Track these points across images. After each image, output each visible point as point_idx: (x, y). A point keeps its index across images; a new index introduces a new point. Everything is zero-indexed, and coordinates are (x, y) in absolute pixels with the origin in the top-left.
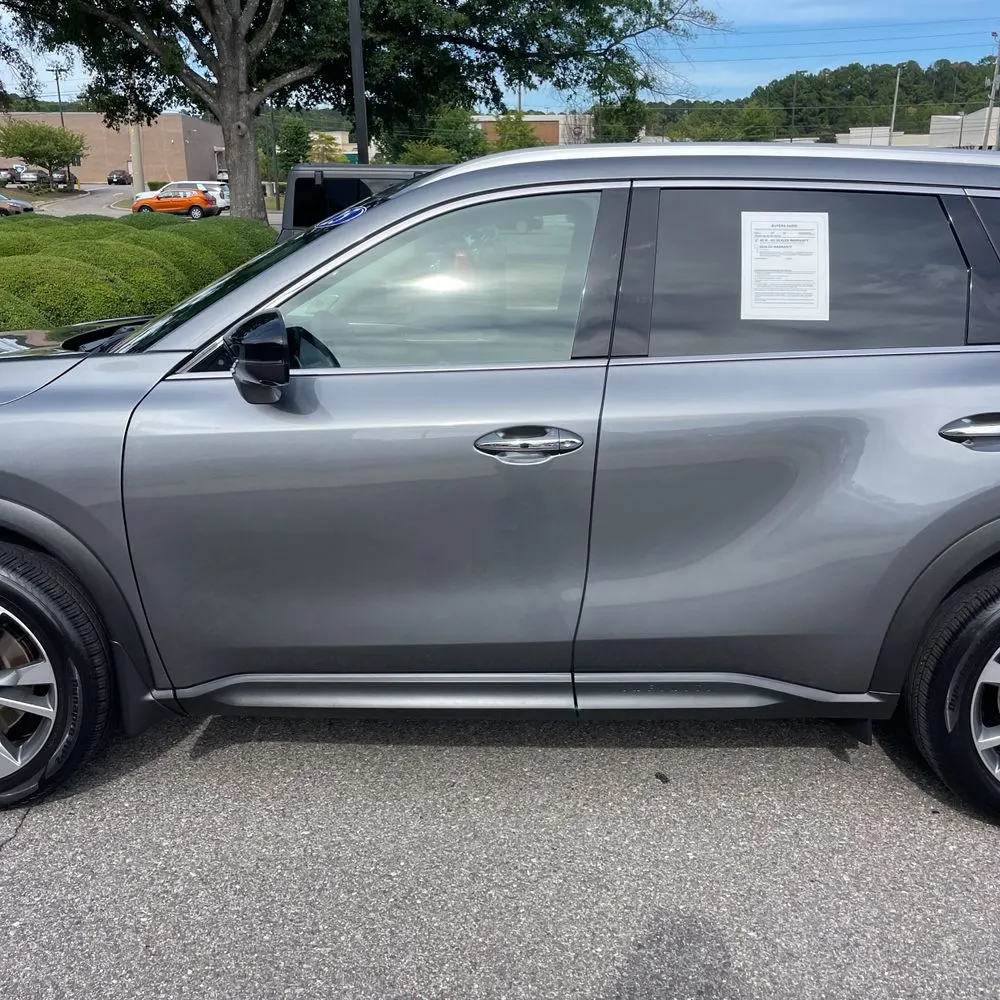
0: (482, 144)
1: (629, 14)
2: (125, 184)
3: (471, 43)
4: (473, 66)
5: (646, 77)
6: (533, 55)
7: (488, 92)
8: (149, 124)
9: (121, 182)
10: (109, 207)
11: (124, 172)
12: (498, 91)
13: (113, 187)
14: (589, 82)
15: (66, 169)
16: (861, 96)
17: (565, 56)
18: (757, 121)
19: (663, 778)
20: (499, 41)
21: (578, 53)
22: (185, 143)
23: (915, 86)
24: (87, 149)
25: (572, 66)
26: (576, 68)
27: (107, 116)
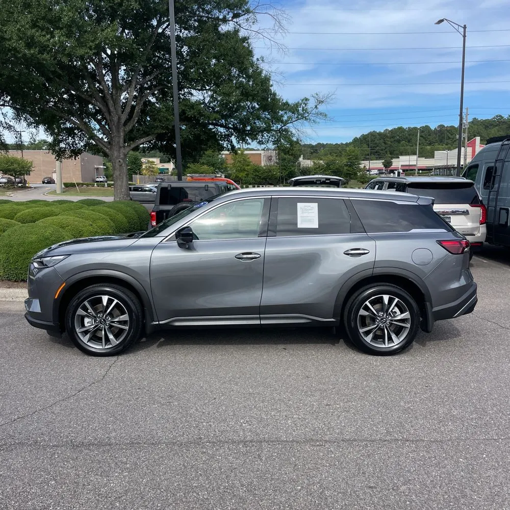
0: (225, 164)
1: (290, 114)
2: (51, 183)
3: (222, 126)
4: (223, 135)
5: (298, 140)
6: (248, 131)
7: (229, 145)
8: (75, 159)
9: (49, 183)
10: (44, 195)
11: (50, 178)
12: (234, 145)
13: (45, 185)
14: (273, 142)
15: (23, 177)
16: (404, 142)
17: (262, 132)
18: (353, 154)
19: (285, 349)
20: (233, 125)
21: (268, 130)
22: (81, 164)
23: (429, 137)
24: (34, 167)
25: (265, 135)
26: (267, 136)
27: (57, 156)
